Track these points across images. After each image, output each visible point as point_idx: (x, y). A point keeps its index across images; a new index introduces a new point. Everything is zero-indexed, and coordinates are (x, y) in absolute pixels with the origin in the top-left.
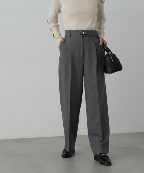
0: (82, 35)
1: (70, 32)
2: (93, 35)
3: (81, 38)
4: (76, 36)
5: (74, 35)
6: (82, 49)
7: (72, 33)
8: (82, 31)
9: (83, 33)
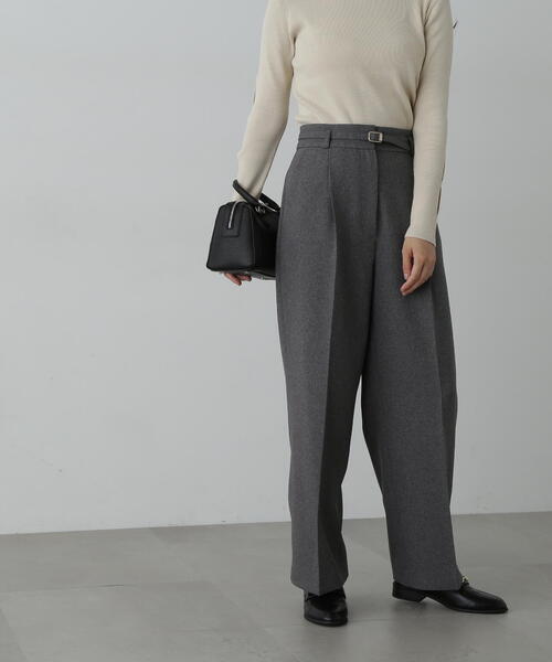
0: (377, 144)
1: (328, 132)
4: (353, 146)
7: (337, 135)
9: (381, 139)
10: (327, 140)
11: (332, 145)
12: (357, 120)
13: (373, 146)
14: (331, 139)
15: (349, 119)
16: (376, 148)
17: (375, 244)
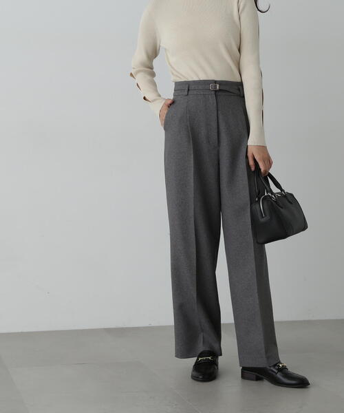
0: (216, 91)
1: (187, 86)
2: (237, 92)
3: (212, 100)
4: (202, 93)
5: (195, 92)
6: (214, 125)
7: (192, 87)
8: (216, 82)
9: (218, 88)
10: (186, 91)
11: (190, 93)
12: (203, 77)
13: (213, 93)
14: (189, 90)
15: (198, 76)
16: (215, 94)
17: (218, 151)
